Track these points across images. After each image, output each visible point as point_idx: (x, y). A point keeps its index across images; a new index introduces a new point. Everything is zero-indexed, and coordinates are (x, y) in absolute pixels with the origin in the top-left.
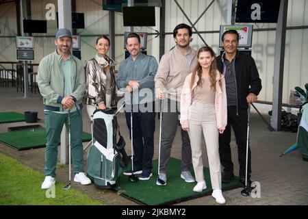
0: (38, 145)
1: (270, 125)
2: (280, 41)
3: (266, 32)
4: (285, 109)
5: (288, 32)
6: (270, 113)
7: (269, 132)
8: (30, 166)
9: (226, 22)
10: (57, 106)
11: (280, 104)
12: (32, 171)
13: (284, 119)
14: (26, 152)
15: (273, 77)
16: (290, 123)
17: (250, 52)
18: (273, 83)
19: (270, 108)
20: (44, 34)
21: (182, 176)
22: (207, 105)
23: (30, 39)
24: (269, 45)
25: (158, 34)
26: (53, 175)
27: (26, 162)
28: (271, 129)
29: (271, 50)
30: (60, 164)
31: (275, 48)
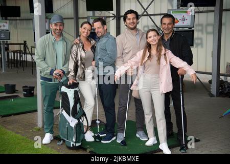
0: (17, 112)
1: (210, 92)
2: (218, 21)
3: (206, 14)
4: (222, 78)
5: (224, 13)
6: (210, 82)
7: (210, 98)
8: (13, 130)
9: (173, 7)
10: (50, 77)
11: (219, 74)
12: (14, 134)
13: (221, 86)
14: (8, 119)
15: (212, 52)
16: (227, 90)
17: (193, 31)
18: (212, 57)
19: (210, 77)
20: (18, 18)
21: (137, 135)
22: (154, 76)
23: (6, 23)
24: (208, 25)
25: (114, 17)
26: (51, 132)
27: (8, 127)
28: (212, 95)
29: (210, 29)
30: (38, 127)
31: (214, 27)
